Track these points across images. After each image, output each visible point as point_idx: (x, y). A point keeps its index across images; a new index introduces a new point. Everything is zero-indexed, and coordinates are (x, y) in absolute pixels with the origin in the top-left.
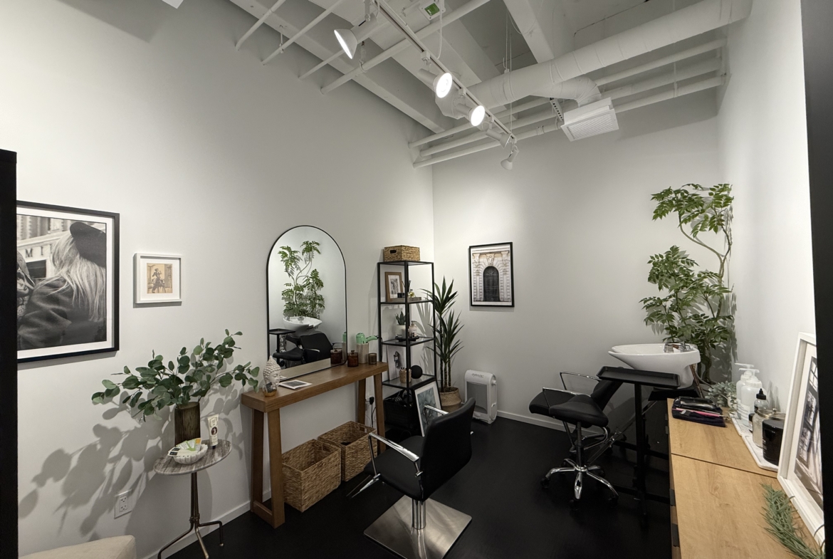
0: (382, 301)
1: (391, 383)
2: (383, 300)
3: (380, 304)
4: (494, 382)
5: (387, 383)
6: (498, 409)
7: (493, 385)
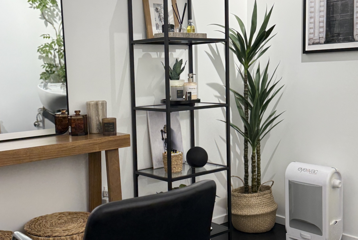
0: (135, 38)
1: (155, 173)
2: (138, 36)
3: (132, 43)
4: (337, 182)
5: (148, 172)
6: (344, 230)
7: (334, 187)
